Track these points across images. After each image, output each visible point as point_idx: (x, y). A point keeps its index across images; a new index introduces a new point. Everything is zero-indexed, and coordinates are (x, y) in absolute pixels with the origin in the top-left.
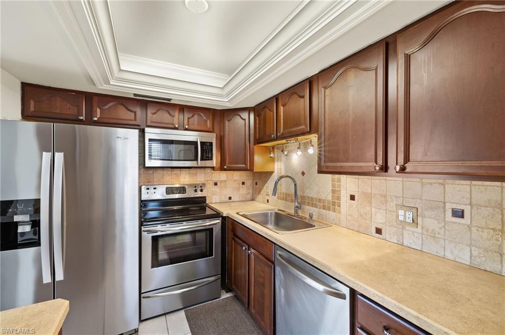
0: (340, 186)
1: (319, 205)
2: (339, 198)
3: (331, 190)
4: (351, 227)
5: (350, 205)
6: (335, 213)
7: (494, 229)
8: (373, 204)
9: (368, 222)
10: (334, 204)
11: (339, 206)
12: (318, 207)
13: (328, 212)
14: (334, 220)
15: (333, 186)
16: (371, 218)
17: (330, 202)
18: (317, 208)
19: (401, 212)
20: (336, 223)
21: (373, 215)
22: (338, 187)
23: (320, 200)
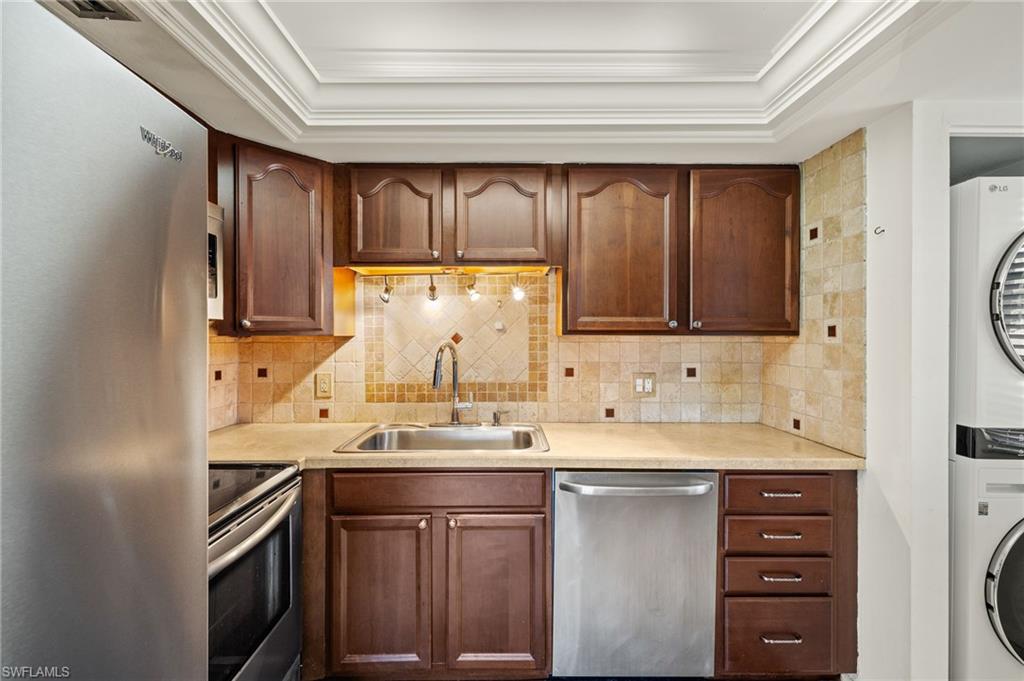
0: (545, 356)
1: (500, 395)
2: (544, 377)
3: (527, 365)
4: (567, 419)
5: (564, 385)
6: (536, 404)
7: (716, 382)
8: (602, 377)
9: (594, 404)
10: (533, 387)
11: (544, 389)
12: (498, 399)
13: (520, 404)
14: (534, 414)
15: (532, 357)
16: (599, 397)
17: (525, 385)
18: (496, 401)
19: (639, 382)
20: (538, 419)
21: (602, 392)
22: (542, 358)
23: (502, 386)
